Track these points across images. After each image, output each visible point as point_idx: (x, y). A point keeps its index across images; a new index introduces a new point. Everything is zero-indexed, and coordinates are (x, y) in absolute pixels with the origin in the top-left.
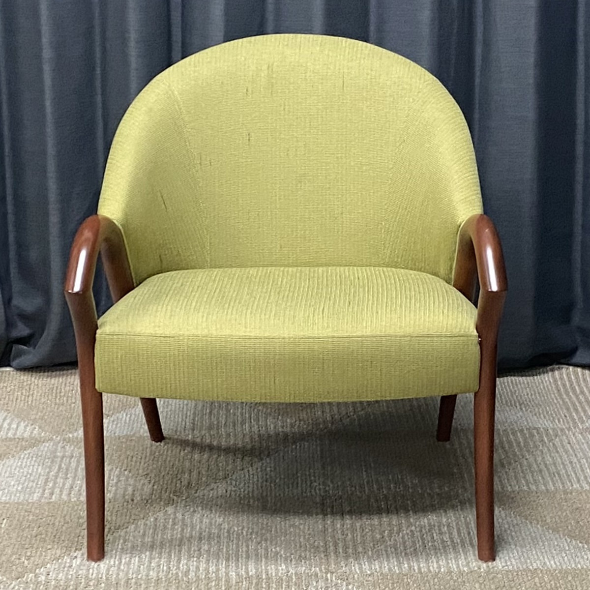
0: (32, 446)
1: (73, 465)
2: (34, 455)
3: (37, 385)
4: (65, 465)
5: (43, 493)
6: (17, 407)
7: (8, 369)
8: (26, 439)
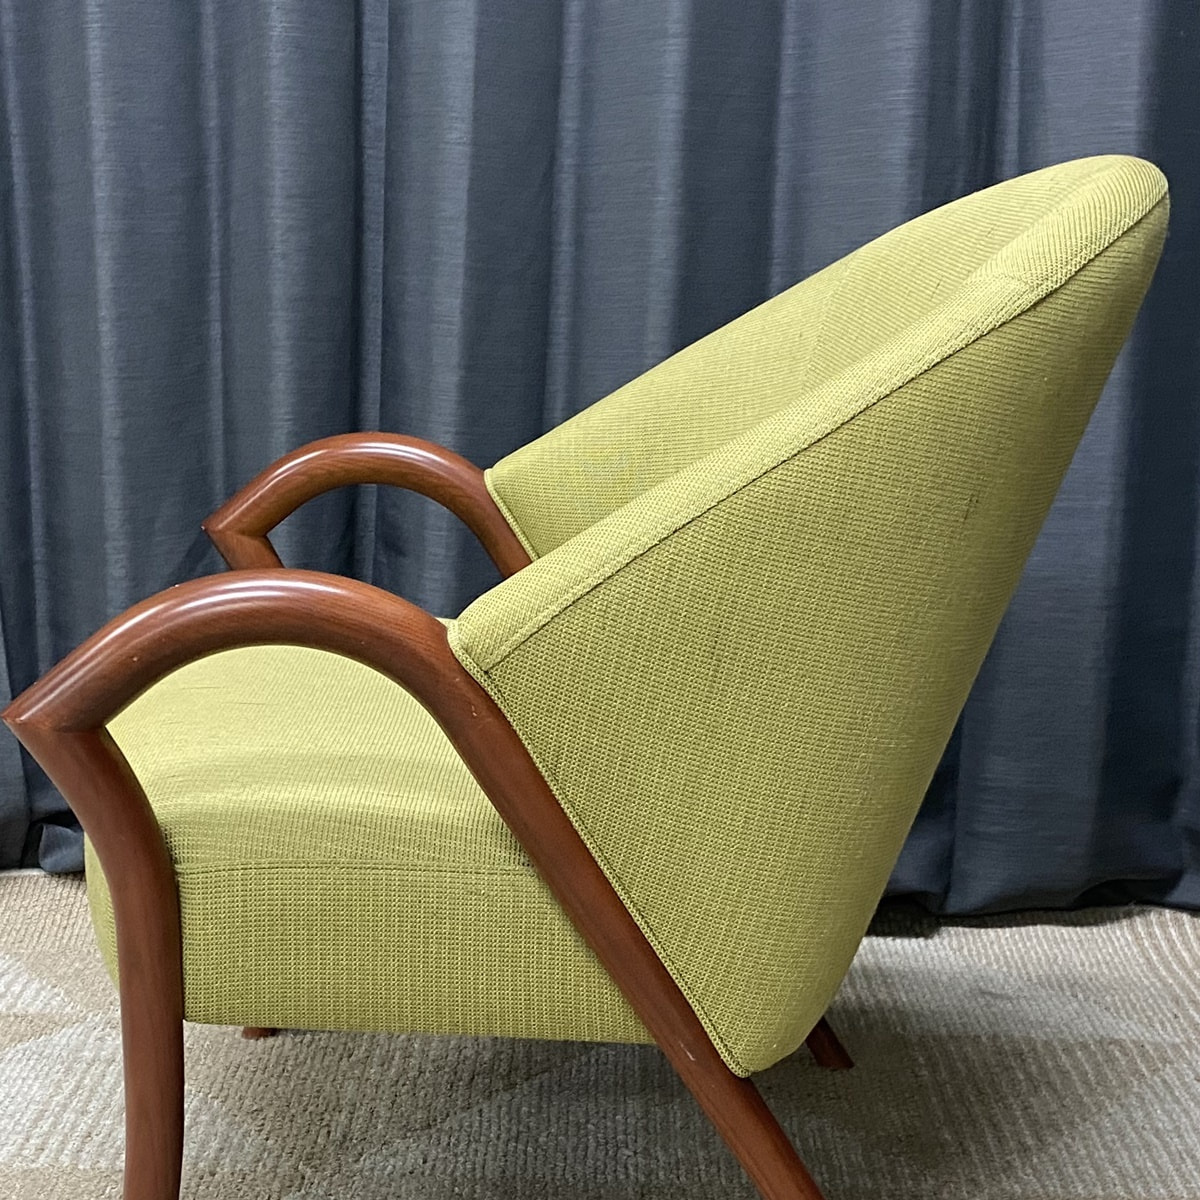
0: (36, 1034)
2: (34, 1053)
4: (91, 1079)
5: (22, 1148)
6: (38, 949)
7: (35, 872)
8: (30, 1018)
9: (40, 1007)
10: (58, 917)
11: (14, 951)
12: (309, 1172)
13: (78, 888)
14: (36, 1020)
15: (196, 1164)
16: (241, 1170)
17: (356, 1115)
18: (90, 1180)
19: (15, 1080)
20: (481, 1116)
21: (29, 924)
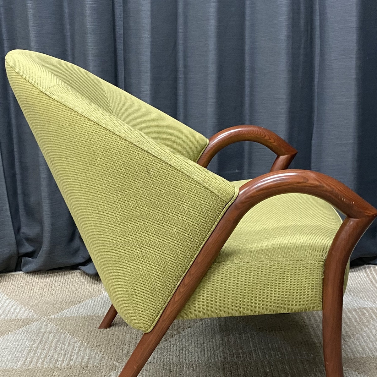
0: (26, 324)
2: (25, 331)
3: (38, 282)
4: (45, 339)
5: (25, 362)
6: (23, 297)
7: (20, 273)
8: (23, 320)
9: (26, 316)
10: (29, 286)
11: (15, 298)
12: (118, 364)
13: (34, 277)
14: (25, 321)
15: (81, 364)
16: (96, 365)
17: (131, 345)
18: (48, 371)
19: (20, 340)
20: (170, 343)
21: (19, 289)
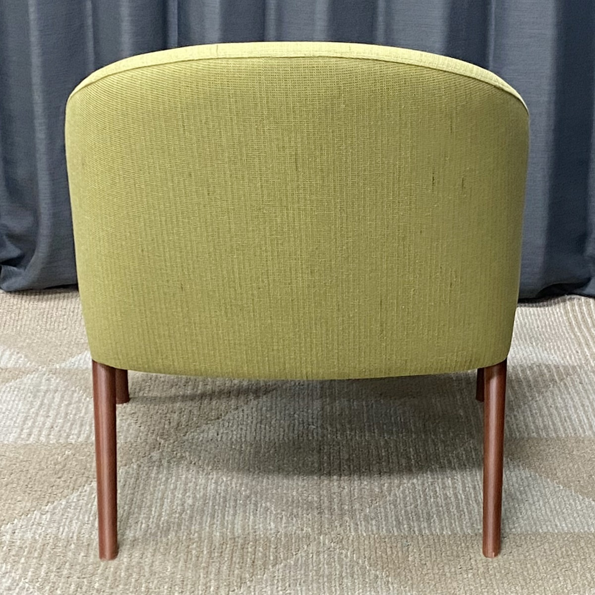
0: (14, 378)
1: (57, 400)
2: (15, 388)
3: (28, 309)
4: (48, 400)
5: (20, 434)
6: (5, 333)
8: (9, 370)
12: (162, 442)
14: (13, 371)
17: (182, 414)
18: (57, 448)
19: (9, 402)
